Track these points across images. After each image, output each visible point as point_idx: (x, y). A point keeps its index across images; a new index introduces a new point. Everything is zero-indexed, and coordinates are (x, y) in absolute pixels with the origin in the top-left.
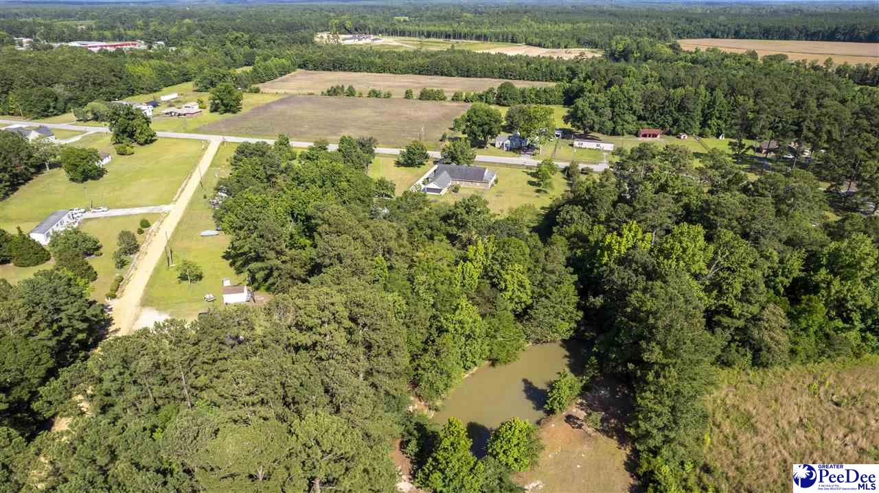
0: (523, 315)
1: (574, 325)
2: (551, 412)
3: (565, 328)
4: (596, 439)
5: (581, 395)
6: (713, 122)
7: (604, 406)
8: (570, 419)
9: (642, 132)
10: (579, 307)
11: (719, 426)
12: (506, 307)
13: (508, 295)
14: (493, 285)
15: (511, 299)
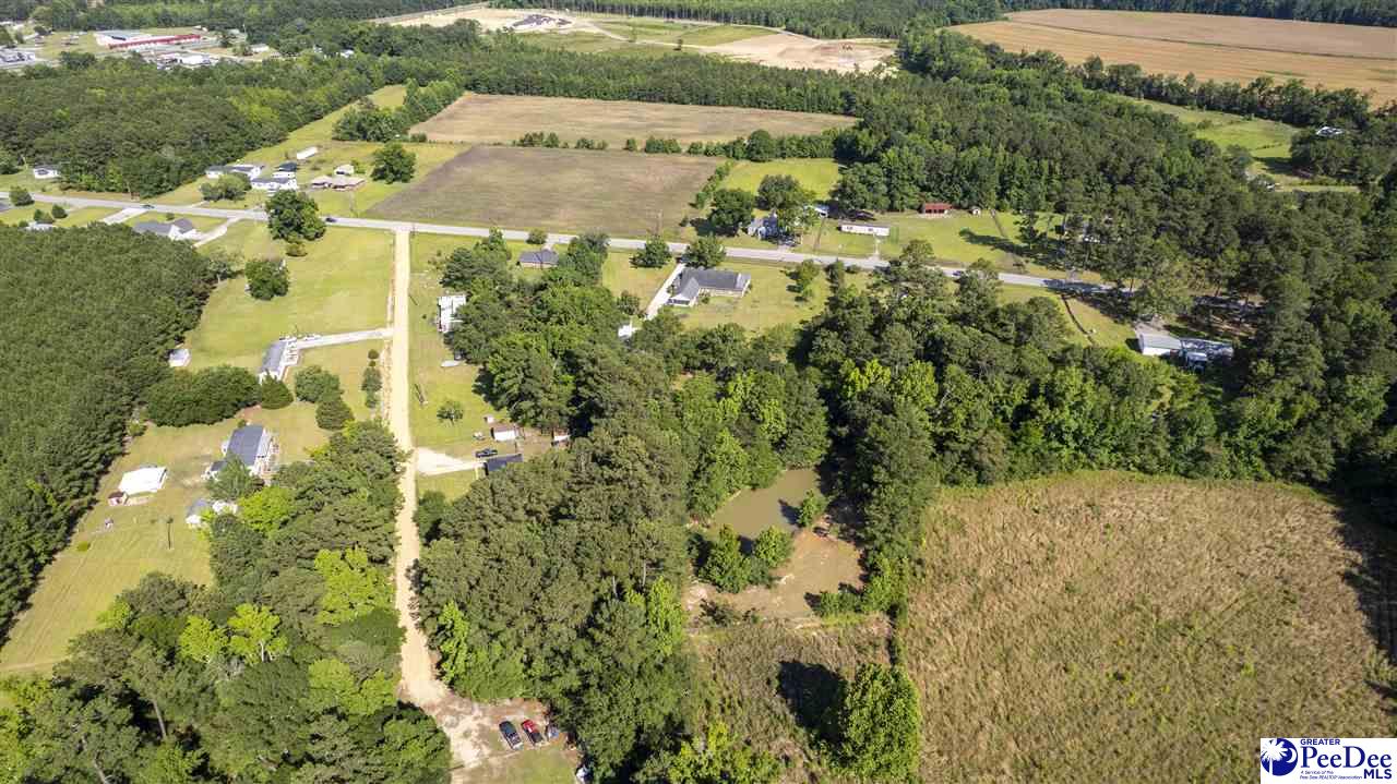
0: (779, 444)
1: (824, 452)
2: (802, 525)
3: (816, 455)
4: (837, 544)
5: (828, 511)
6: (1013, 192)
7: (845, 518)
8: (817, 530)
9: (926, 206)
10: (829, 435)
11: (936, 532)
12: (765, 437)
13: (766, 426)
14: (752, 418)
15: (769, 430)
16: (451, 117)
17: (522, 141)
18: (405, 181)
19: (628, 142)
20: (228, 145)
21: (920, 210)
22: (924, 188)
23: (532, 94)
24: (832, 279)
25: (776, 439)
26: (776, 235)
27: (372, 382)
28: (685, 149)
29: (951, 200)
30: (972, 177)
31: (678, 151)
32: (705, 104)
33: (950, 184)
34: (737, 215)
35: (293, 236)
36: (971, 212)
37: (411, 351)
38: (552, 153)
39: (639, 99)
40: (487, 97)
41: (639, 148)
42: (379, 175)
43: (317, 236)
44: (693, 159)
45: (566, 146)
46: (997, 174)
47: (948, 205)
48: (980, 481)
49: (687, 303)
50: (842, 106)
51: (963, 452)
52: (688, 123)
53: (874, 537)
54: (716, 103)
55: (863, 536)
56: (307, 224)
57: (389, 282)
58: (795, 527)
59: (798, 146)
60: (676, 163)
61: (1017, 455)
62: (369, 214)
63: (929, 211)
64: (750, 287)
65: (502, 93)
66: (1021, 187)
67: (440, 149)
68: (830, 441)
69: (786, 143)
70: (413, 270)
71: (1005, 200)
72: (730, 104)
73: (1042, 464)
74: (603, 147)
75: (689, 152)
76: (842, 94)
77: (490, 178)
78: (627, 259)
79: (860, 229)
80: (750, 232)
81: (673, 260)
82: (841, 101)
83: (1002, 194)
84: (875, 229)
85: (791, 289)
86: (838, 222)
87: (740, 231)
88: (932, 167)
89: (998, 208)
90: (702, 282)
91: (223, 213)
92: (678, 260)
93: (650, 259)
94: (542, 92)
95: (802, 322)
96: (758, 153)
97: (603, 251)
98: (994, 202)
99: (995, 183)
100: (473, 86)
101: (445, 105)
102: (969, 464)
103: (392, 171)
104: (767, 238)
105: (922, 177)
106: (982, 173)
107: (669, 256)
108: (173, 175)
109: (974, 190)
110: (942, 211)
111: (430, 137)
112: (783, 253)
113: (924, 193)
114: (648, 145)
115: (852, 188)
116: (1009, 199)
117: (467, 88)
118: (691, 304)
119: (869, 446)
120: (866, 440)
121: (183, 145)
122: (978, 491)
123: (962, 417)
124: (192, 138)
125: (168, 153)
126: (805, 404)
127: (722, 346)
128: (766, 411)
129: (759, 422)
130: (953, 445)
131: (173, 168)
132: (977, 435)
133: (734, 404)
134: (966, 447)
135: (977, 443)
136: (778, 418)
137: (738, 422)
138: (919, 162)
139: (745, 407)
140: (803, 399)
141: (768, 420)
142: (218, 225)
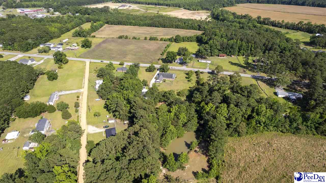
0: (184, 125)
1: (197, 127)
2: (191, 149)
3: (195, 128)
4: (201, 156)
5: (198, 145)
7: (203, 147)
8: (195, 151)
12: (180, 123)
13: (181, 120)
14: (177, 117)
15: (182, 121)
16: (102, 31)
17: (119, 37)
18: (89, 48)
19: (145, 38)
20: (46, 38)
21: (218, 56)
22: (219, 50)
23: (122, 25)
24: (197, 75)
25: (184, 123)
26: (183, 63)
27: (77, 105)
28: (159, 40)
29: (226, 53)
30: (232, 47)
31: (158, 40)
32: (164, 27)
33: (226, 49)
34: (172, 58)
35: (60, 63)
36: (231, 56)
37: (88, 96)
38: (127, 40)
39: (148, 26)
40: (111, 25)
41: (148, 39)
42: (83, 46)
43: (66, 63)
44: (161, 42)
45: (130, 39)
46: (238, 47)
47: (225, 55)
48: (239, 136)
49: (160, 82)
50: (198, 28)
51: (234, 128)
52: (160, 32)
53: (211, 155)
54: (167, 27)
55: (208, 154)
56: (63, 60)
57: (83, 76)
58: (189, 150)
59: (188, 39)
60: (157, 43)
61: (248, 128)
62: (80, 57)
63: (221, 56)
64: (176, 77)
65: (115, 25)
66: (244, 50)
67: (98, 39)
68: (198, 125)
69: (184, 38)
70: (90, 72)
71: (240, 53)
72: (171, 28)
73: (255, 130)
74: (139, 39)
75: (160, 40)
76: (198, 25)
77: (111, 47)
78: (144, 69)
79: (203, 61)
80: (176, 62)
81: (156, 70)
82: (198, 27)
83: (239, 52)
84: (207, 61)
85: (186, 78)
86: (198, 59)
87: (173, 62)
88: (222, 45)
89: (238, 55)
90: (164, 76)
91: (43, 56)
92: (158, 70)
93: (150, 70)
94: (124, 25)
95: (190, 87)
96: (178, 41)
97: (138, 67)
98: (237, 54)
99: (237, 49)
100: (107, 23)
101: (100, 28)
102: (236, 131)
103: (86, 45)
104: (180, 63)
105: (219, 47)
106: (234, 47)
107: (155, 69)
108: (31, 46)
109: (232, 51)
110: (224, 56)
111: (96, 36)
112: (184, 68)
113: (219, 52)
114: (150, 38)
115: (201, 51)
116: (241, 53)
117: (106, 23)
118: (161, 82)
119: (209, 128)
120: (208, 126)
121: (34, 38)
122: (238, 138)
123: (234, 119)
124: (36, 37)
125: (30, 41)
126: (191, 114)
127: (169, 96)
128: (181, 116)
129: (179, 119)
130: (232, 126)
131: (31, 44)
132: (238, 124)
133: (172, 114)
134: (235, 127)
135: (238, 126)
136: (184, 118)
137: (174, 119)
138: (218, 44)
139: (175, 114)
140: (191, 113)
141: (181, 118)
142: (41, 60)
